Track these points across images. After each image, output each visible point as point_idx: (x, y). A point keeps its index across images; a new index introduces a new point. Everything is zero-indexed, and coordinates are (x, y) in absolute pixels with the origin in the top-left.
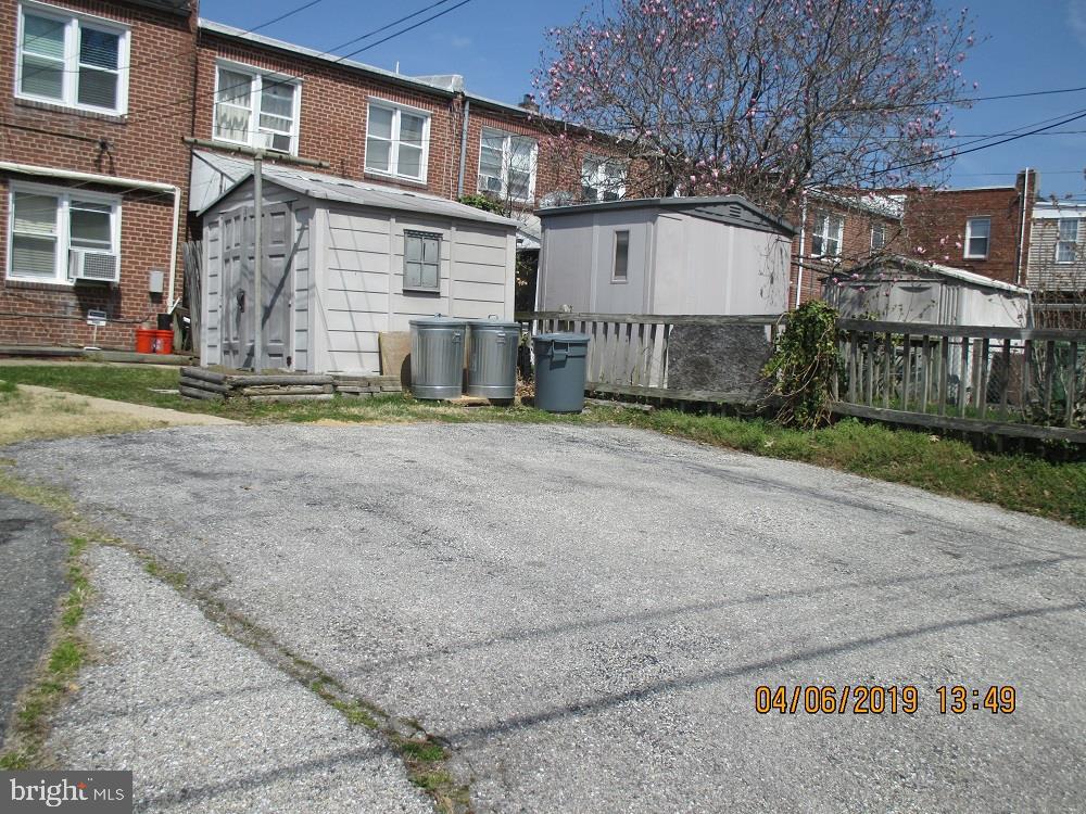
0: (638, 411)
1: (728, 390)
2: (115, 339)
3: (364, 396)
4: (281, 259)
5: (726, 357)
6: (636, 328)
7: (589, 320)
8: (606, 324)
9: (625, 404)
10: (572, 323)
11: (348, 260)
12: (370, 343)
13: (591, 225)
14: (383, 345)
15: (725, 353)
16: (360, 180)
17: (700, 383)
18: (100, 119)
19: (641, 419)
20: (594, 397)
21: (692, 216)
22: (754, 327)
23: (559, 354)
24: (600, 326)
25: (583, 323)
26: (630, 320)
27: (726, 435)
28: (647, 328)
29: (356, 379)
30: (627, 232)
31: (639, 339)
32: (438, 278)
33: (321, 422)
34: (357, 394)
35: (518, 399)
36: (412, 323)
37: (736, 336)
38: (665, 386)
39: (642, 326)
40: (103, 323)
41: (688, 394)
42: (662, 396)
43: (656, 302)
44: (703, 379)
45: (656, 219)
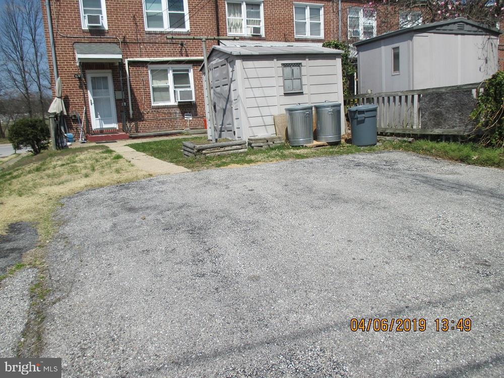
0: (406, 141)
1: (453, 127)
2: (196, 124)
3: (265, 147)
4: (227, 86)
5: (451, 109)
6: (403, 98)
7: (380, 97)
8: (389, 98)
9: (399, 138)
10: (373, 98)
11: (255, 83)
12: (269, 120)
13: (380, 47)
14: (276, 121)
15: (450, 107)
16: (293, 41)
17: (438, 125)
18: (179, 34)
19: (407, 146)
20: (385, 135)
21: (434, 33)
22: (465, 92)
23: (360, 116)
24: (386, 99)
25: (378, 98)
26: (400, 94)
27: (452, 153)
28: (410, 98)
29: (260, 139)
30: (398, 48)
31: (406, 103)
32: (302, 85)
33: (229, 166)
34: (261, 146)
35: (343, 141)
36: (287, 110)
37: (456, 97)
38: (420, 127)
39: (406, 97)
40: (191, 119)
41: (432, 131)
42: (418, 133)
43: (415, 83)
44: (439, 122)
45: (412, 38)
